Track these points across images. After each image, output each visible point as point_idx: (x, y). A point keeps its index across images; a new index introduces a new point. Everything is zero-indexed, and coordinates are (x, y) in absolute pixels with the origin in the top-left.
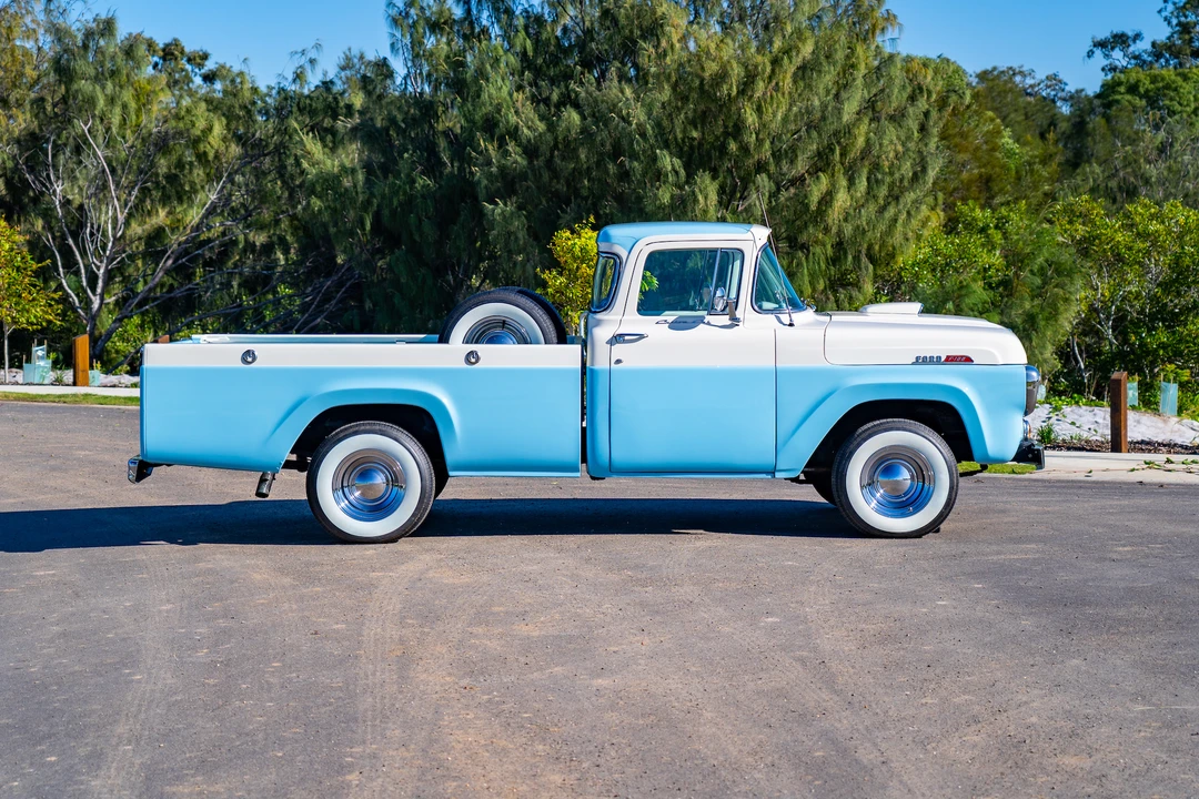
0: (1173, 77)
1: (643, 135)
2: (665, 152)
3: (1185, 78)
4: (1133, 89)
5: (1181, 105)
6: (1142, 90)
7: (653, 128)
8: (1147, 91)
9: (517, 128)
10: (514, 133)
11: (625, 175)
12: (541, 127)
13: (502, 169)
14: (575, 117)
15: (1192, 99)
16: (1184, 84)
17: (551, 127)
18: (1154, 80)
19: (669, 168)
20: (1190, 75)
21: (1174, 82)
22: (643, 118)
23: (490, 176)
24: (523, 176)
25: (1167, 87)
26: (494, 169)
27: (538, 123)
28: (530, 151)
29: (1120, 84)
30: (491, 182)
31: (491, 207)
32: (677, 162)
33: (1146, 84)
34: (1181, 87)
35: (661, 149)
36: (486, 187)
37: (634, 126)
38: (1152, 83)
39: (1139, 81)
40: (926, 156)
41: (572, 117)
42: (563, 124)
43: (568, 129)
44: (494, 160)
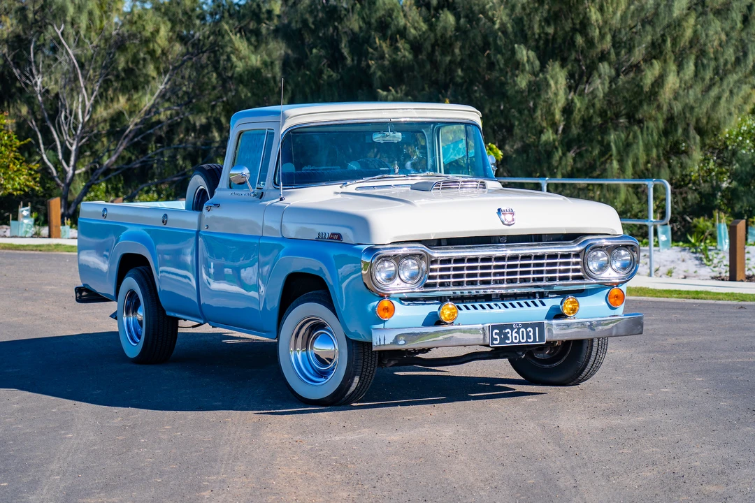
1: (505, 32)
2: (522, 46)
7: (513, 27)
9: (405, 28)
10: (403, 32)
11: (491, 66)
12: (424, 27)
13: (394, 63)
14: (451, 19)
17: (432, 27)
19: (525, 59)
22: (505, 18)
23: (382, 68)
24: (411, 68)
26: (386, 63)
27: (422, 24)
28: (416, 47)
30: (384, 73)
31: (385, 93)
32: (532, 54)
35: (520, 43)
36: (380, 77)
37: (497, 26)
40: (747, 44)
41: (449, 18)
42: (441, 24)
43: (445, 28)
44: (387, 56)
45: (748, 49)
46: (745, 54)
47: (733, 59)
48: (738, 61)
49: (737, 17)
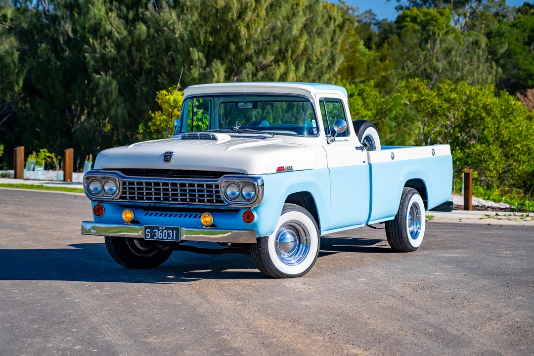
0: (436, 14)
1: (182, 40)
2: (195, 49)
3: (442, 14)
4: (414, 19)
5: (438, 29)
6: (419, 21)
7: (188, 36)
8: (421, 21)
9: (111, 32)
10: (110, 35)
11: (172, 62)
12: (125, 33)
13: (103, 56)
14: (144, 28)
15: (445, 25)
16: (441, 18)
17: (131, 33)
18: (426, 14)
19: (197, 58)
20: (445, 13)
21: (436, 16)
22: (182, 30)
23: (95, 59)
24: (114, 60)
25: (432, 19)
26: (98, 56)
27: (123, 30)
28: (119, 46)
29: (407, 16)
30: (96, 62)
31: (98, 76)
32: (201, 54)
33: (421, 17)
34: (439, 19)
35: (193, 48)
36: (93, 65)
37: (177, 35)
38: (424, 16)
39: (417, 15)
40: (335, 55)
41: (142, 28)
42: (137, 32)
43: (140, 35)
44: (98, 50)
45: (335, 58)
46: (334, 62)
47: (327, 64)
48: (329, 66)
49: (328, 38)
